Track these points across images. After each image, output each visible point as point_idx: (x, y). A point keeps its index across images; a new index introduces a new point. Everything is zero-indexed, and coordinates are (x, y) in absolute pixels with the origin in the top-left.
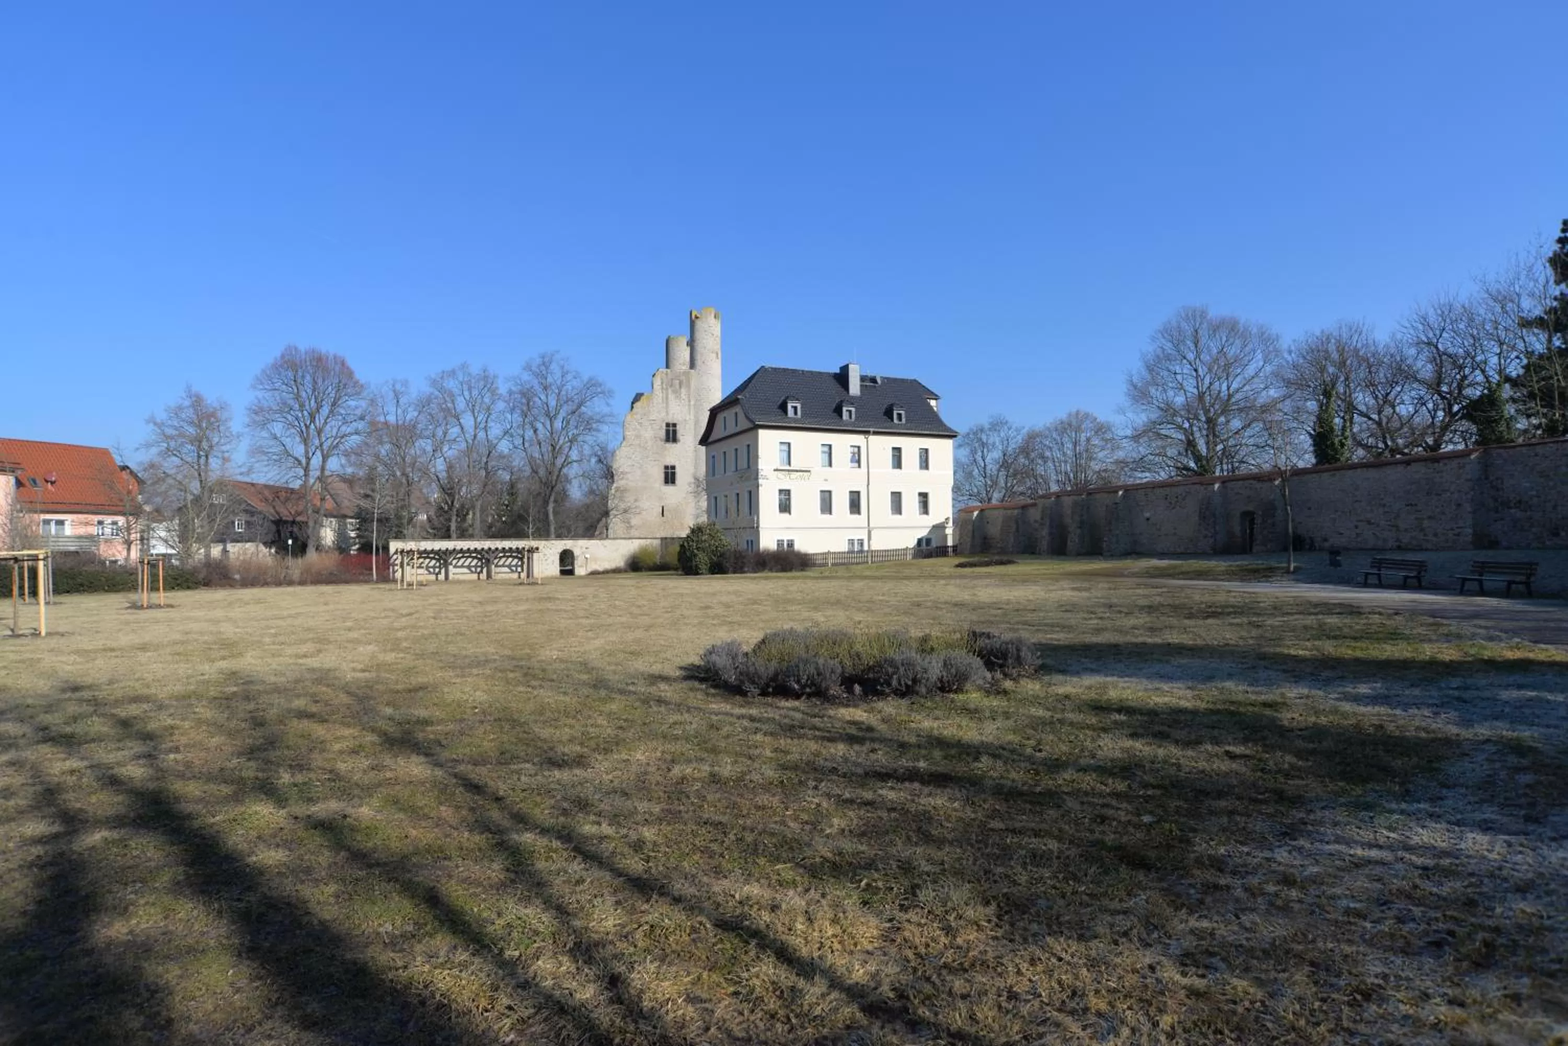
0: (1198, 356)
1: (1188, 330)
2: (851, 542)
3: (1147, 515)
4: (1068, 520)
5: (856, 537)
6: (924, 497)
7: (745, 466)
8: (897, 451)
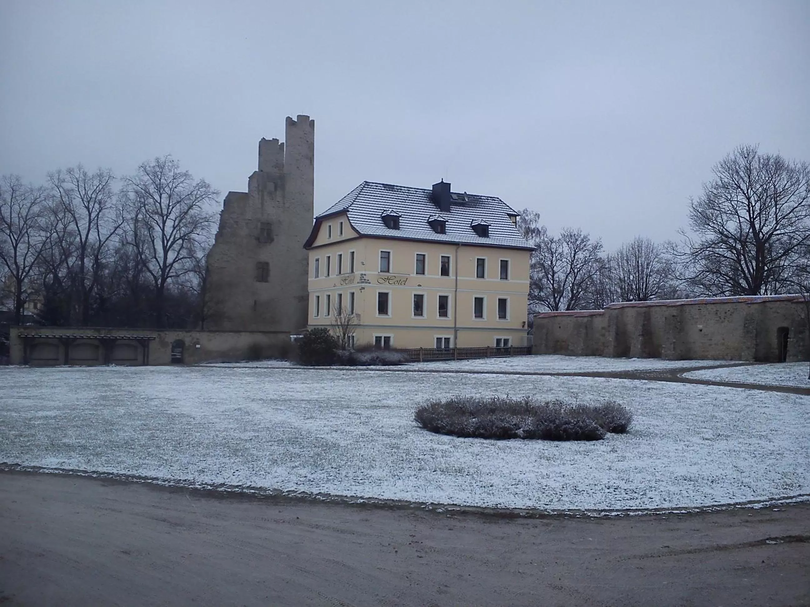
0: (750, 185)
1: (742, 162)
2: (439, 340)
3: (700, 327)
4: (630, 328)
5: (443, 336)
6: (502, 303)
7: (349, 270)
8: (481, 263)
